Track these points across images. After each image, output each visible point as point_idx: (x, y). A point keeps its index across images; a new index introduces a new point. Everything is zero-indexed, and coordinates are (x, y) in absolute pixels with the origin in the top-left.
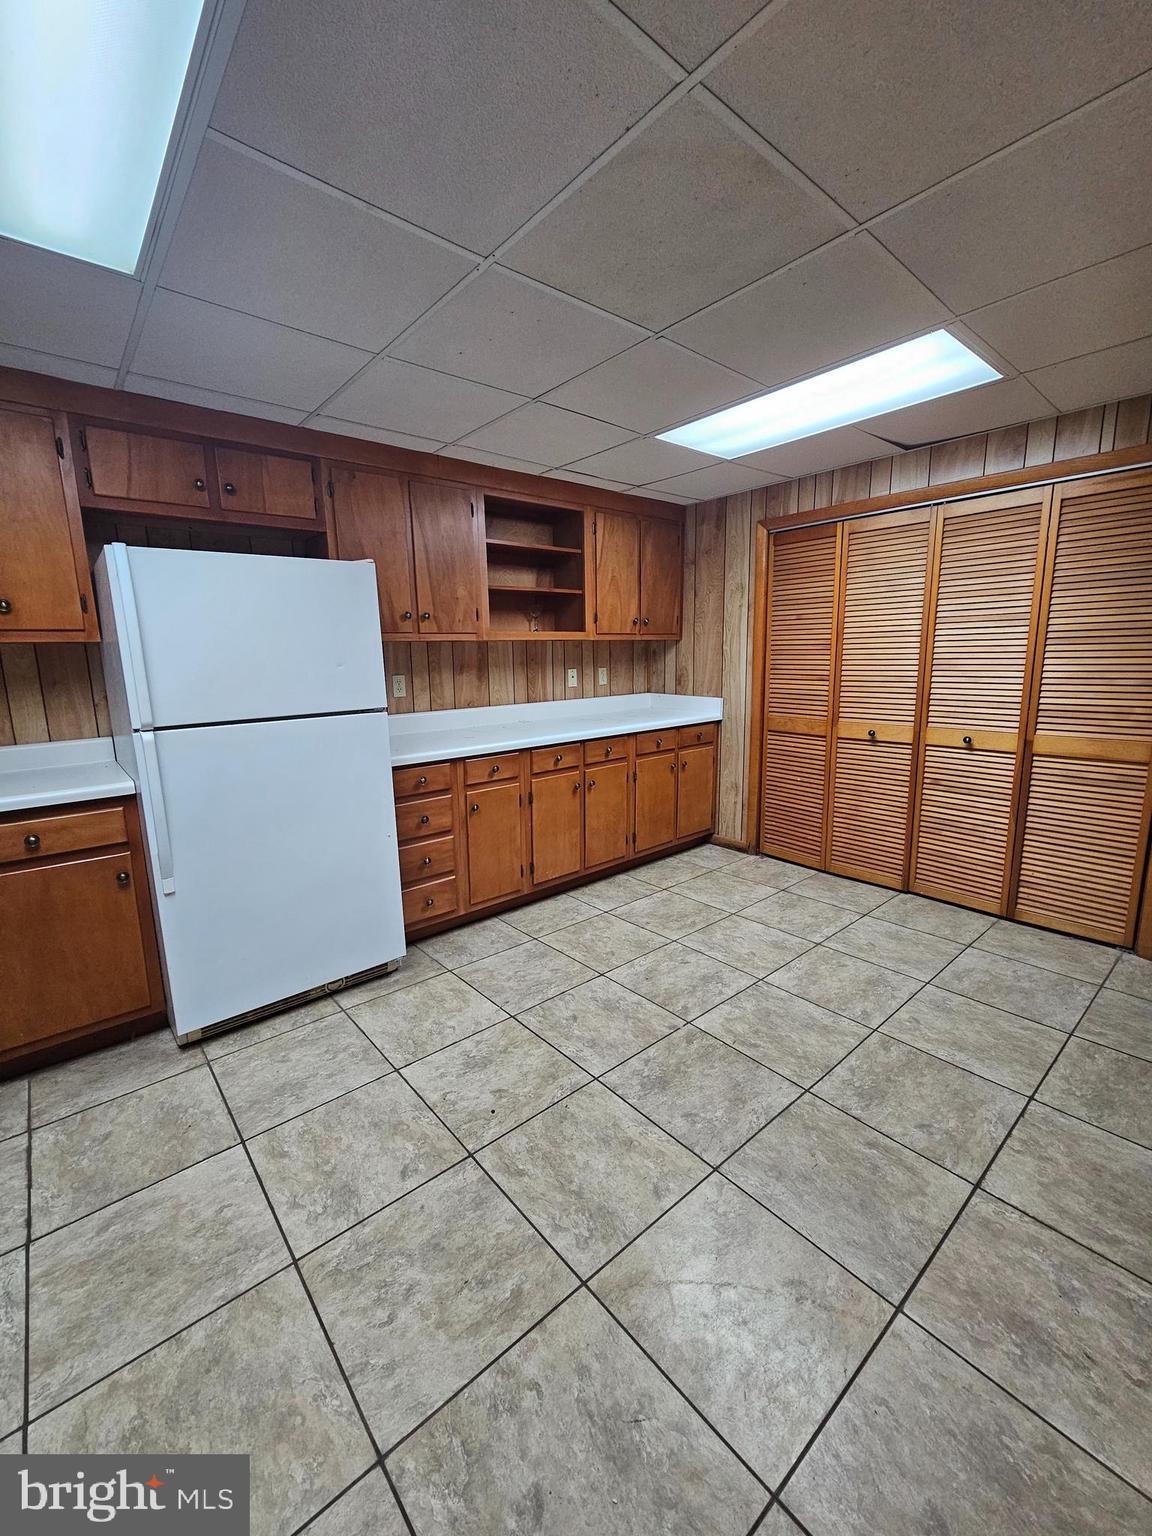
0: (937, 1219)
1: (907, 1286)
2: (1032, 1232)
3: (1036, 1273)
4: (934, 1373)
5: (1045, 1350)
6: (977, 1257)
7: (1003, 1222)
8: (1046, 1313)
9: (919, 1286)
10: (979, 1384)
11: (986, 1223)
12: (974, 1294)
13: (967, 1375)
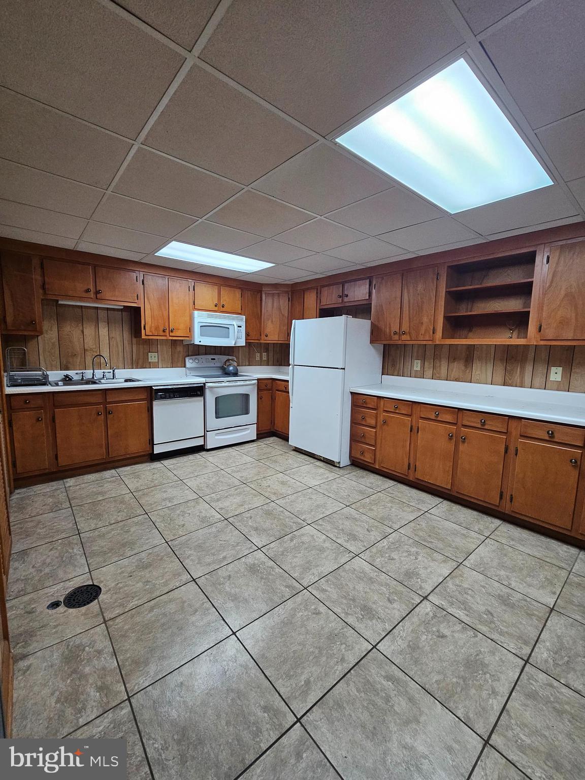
0: (187, 563)
1: (171, 547)
2: (169, 586)
3: (157, 578)
4: (150, 542)
5: (139, 567)
6: (170, 566)
7: (177, 580)
8: (146, 573)
9: (170, 548)
10: (142, 550)
11: (179, 575)
12: (161, 559)
13: (145, 548)
